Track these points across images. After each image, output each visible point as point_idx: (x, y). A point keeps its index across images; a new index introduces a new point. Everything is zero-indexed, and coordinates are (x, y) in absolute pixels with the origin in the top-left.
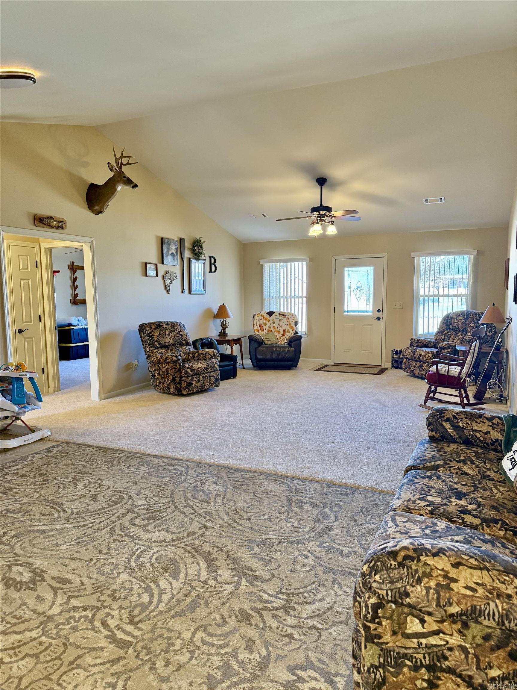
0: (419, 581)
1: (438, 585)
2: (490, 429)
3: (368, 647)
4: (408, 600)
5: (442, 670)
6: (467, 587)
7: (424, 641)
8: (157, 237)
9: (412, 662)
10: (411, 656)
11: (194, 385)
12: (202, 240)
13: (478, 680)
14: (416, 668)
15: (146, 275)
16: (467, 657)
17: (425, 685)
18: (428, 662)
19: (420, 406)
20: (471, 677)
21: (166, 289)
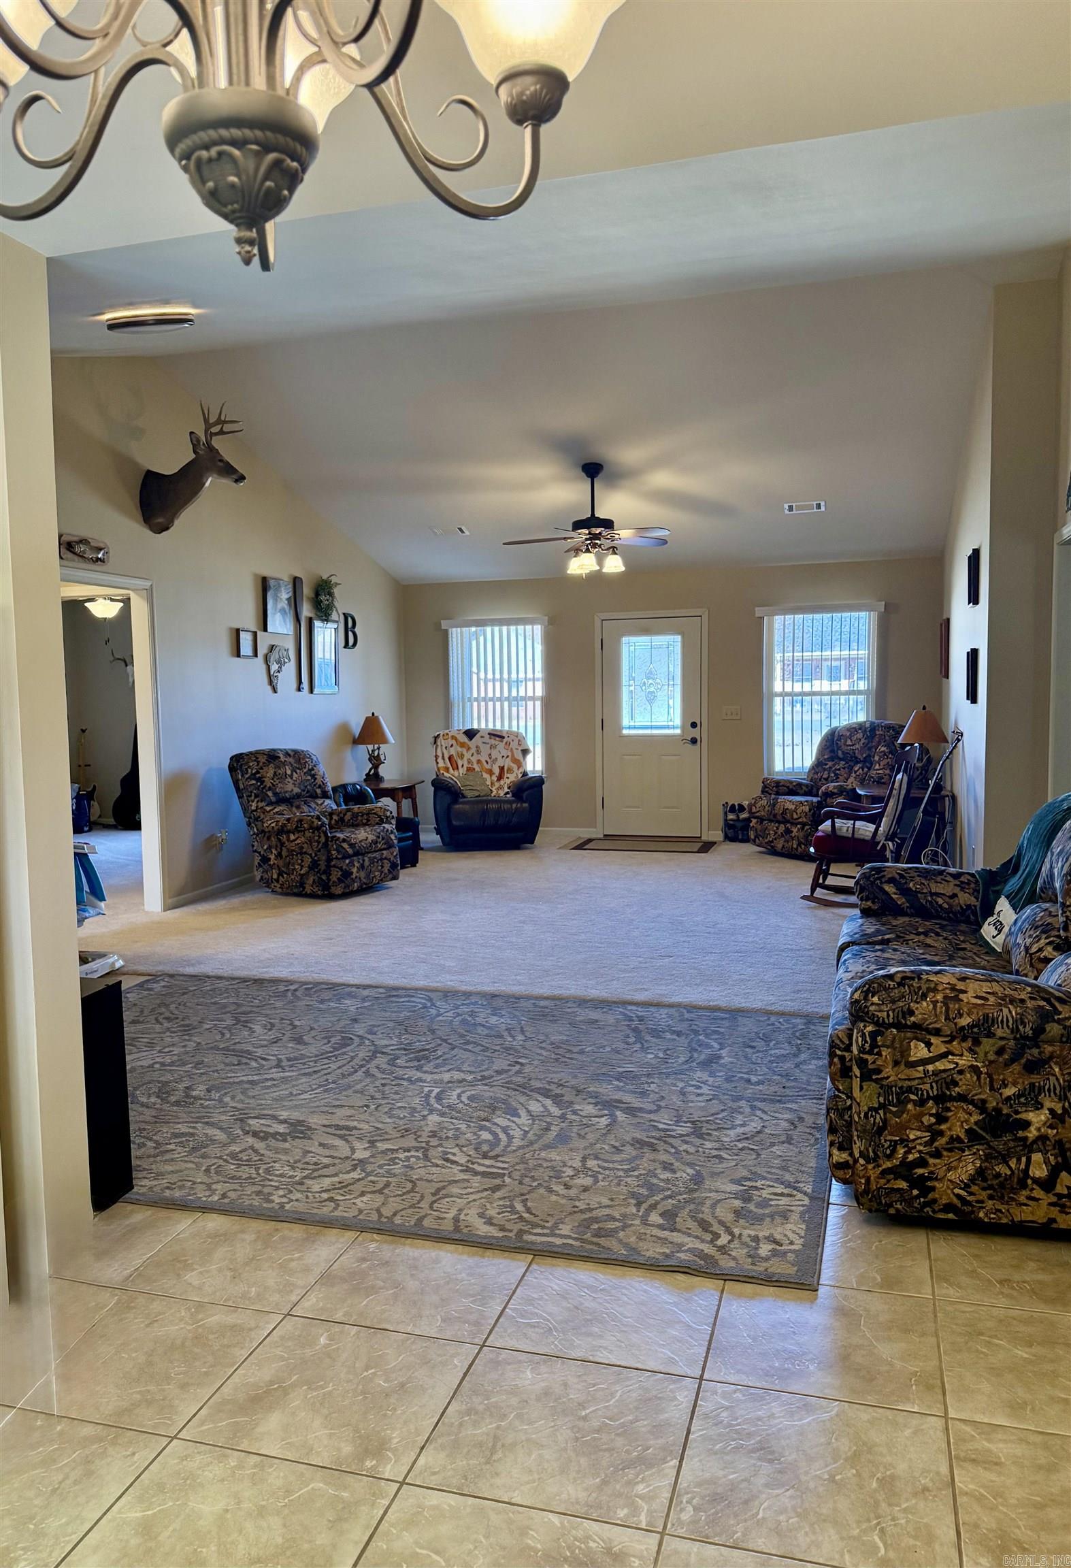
0: (924, 996)
1: (946, 997)
2: (957, 890)
3: (865, 1087)
4: (913, 1019)
5: (951, 1099)
6: (977, 997)
7: (930, 1068)
8: (256, 575)
9: (917, 1095)
10: (917, 1089)
11: (354, 876)
12: (334, 580)
13: (992, 1104)
14: (922, 1102)
15: (238, 655)
16: (979, 1079)
17: (933, 1120)
18: (935, 1093)
19: (804, 898)
20: (984, 1101)
21: (271, 683)
